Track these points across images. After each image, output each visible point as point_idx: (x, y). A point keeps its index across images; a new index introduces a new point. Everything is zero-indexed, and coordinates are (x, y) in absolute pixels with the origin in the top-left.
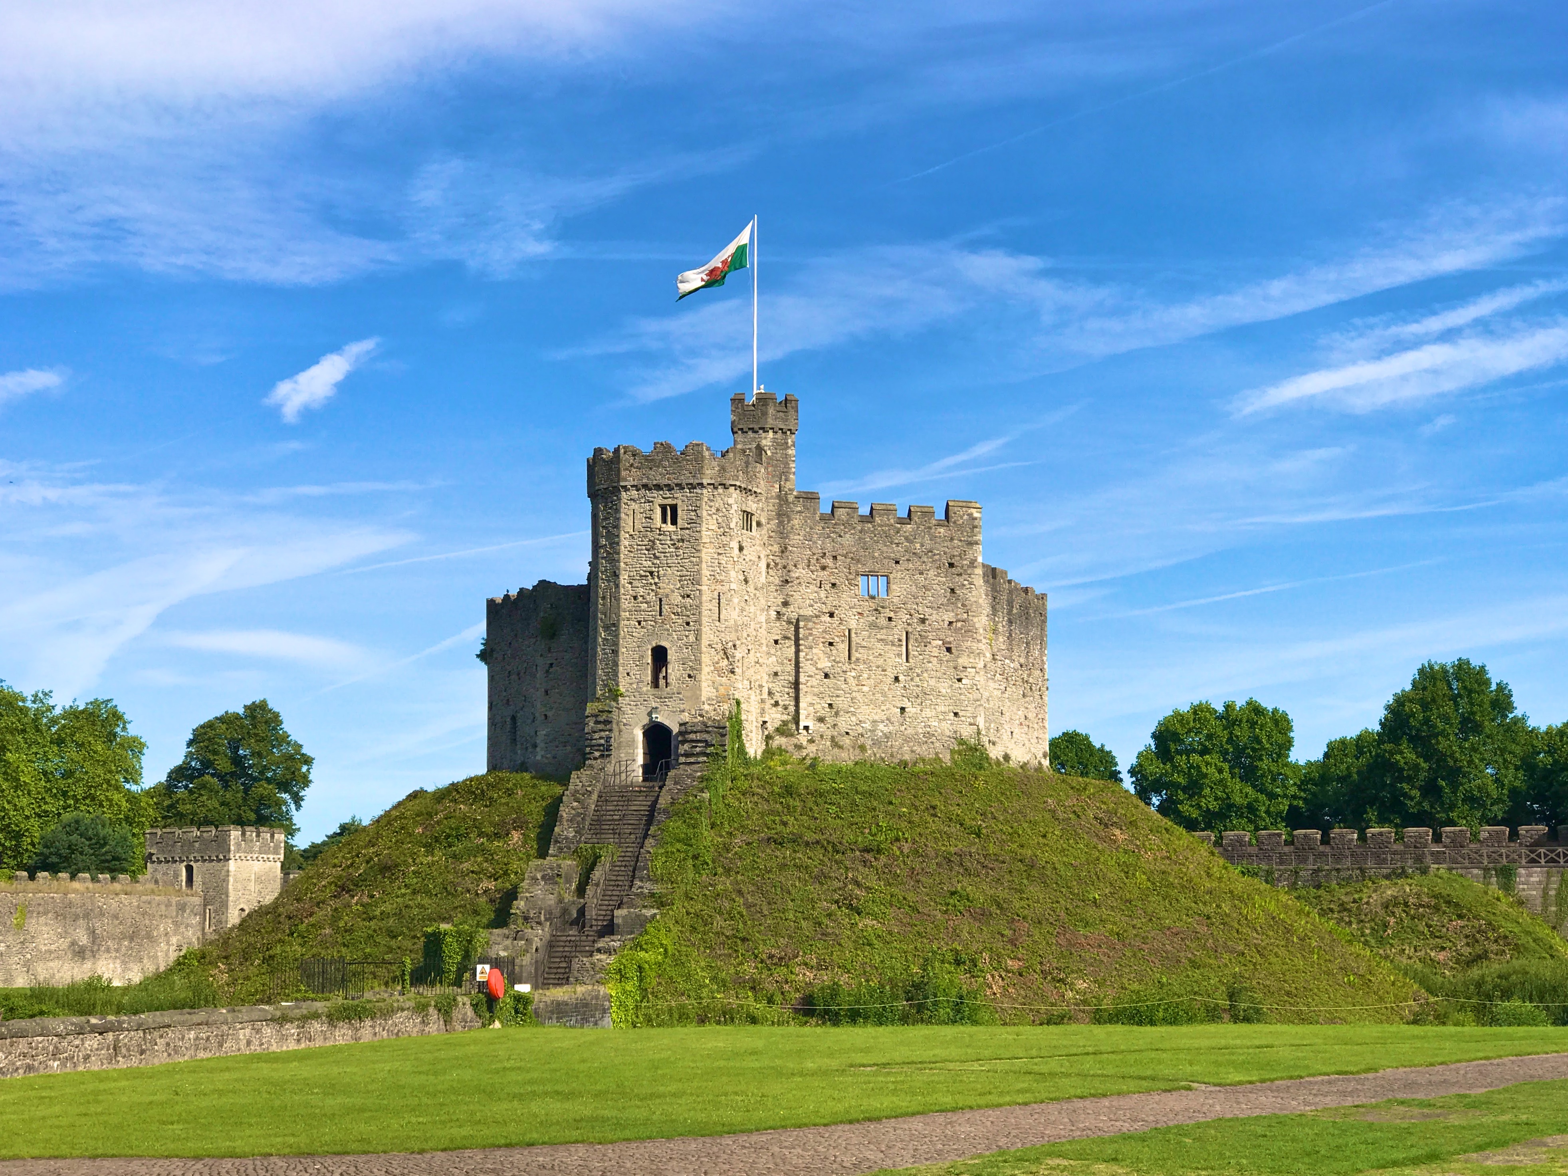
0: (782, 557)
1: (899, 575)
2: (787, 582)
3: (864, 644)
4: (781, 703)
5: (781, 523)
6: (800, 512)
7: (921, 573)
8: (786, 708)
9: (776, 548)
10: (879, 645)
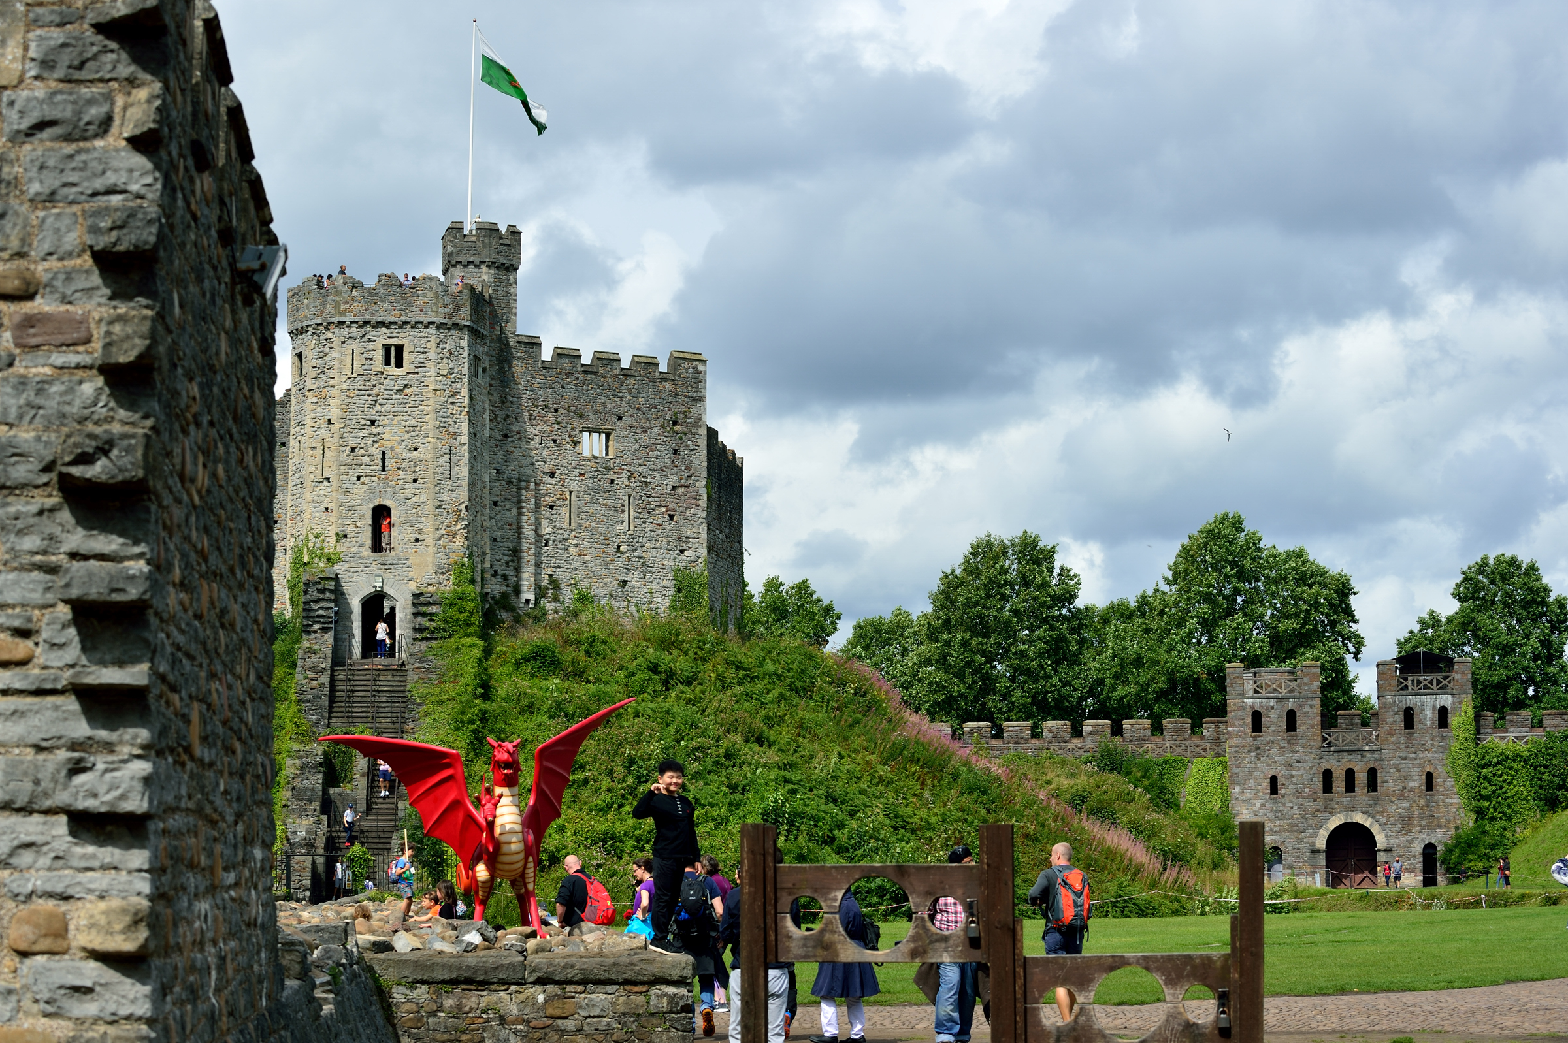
0: (501, 408)
1: (623, 432)
2: (506, 436)
3: (585, 509)
4: (500, 572)
5: (501, 371)
6: (520, 358)
7: (645, 431)
8: (505, 577)
9: (496, 398)
10: (602, 511)
